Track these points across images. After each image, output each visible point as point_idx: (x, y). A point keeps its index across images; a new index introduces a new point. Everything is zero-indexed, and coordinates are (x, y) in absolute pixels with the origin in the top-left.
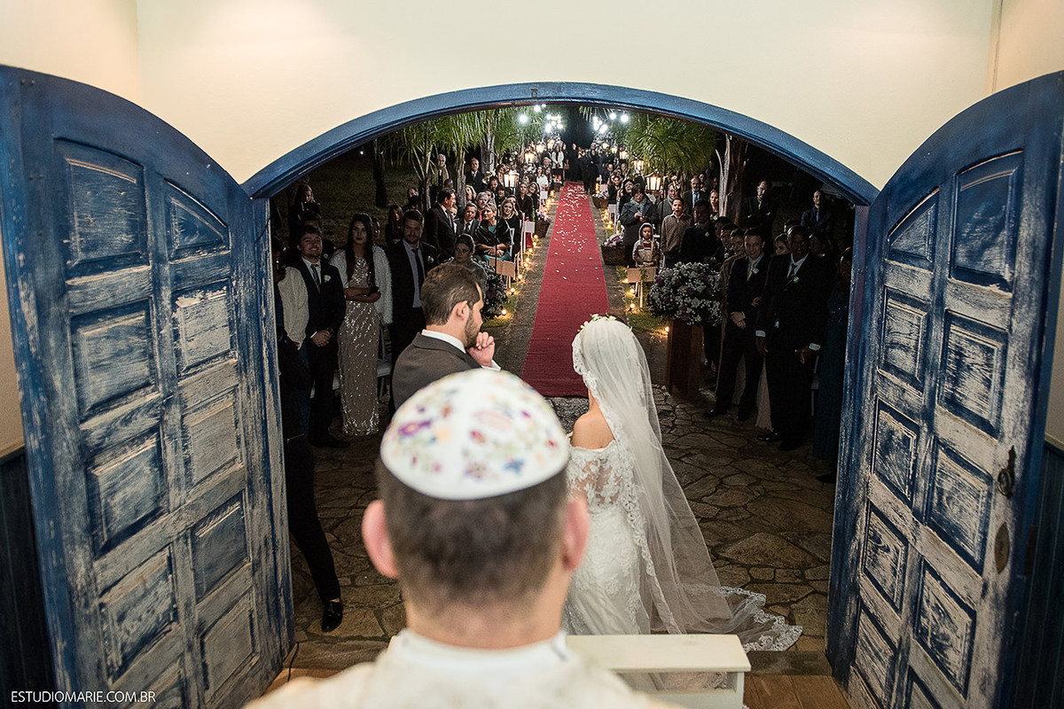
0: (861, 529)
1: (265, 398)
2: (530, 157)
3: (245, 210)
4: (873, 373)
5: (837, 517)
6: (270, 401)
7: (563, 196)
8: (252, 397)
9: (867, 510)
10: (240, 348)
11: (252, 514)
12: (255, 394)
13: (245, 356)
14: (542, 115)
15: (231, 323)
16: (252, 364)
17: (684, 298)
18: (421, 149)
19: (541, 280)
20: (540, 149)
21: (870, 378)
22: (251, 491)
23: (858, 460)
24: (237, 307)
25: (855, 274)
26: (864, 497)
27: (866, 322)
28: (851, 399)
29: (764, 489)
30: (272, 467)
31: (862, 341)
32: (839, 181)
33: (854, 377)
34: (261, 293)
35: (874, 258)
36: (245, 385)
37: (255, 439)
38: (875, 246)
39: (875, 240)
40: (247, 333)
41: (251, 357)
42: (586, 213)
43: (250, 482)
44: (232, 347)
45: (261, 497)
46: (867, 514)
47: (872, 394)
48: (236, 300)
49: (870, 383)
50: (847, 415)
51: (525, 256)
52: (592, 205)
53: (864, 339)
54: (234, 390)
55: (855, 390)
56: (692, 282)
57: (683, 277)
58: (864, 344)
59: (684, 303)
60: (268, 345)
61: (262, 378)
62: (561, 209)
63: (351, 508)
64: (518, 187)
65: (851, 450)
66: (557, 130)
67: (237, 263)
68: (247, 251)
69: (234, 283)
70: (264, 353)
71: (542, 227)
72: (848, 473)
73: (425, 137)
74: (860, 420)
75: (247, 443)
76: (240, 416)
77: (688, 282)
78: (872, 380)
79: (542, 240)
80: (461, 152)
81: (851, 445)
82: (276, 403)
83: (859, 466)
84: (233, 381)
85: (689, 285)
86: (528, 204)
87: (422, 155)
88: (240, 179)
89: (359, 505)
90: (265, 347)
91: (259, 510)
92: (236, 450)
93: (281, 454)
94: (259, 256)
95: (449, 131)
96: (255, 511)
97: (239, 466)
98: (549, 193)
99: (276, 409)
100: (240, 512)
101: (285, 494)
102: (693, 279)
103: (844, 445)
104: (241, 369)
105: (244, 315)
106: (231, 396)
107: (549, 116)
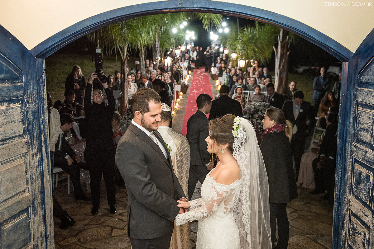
0: (347, 225)
1: (42, 160)
2: (178, 52)
3: (32, 63)
4: (351, 145)
5: (334, 221)
6: (45, 162)
7: (195, 74)
8: (35, 159)
9: (349, 215)
10: (28, 134)
11: (34, 220)
12: (37, 158)
13: (31, 138)
14: (184, 30)
15: (23, 120)
16: (36, 142)
17: (257, 120)
18: (122, 46)
19: (184, 114)
20: (183, 48)
21: (350, 148)
22: (34, 208)
23: (344, 190)
24: (27, 112)
25: (342, 97)
26: (348, 208)
27: (347, 120)
28: (340, 160)
29: (298, 214)
30: (46, 196)
31: (345, 129)
32: (333, 49)
33: (342, 149)
34: (41, 107)
35: (351, 87)
36: (31, 153)
37: (37, 181)
38: (351, 81)
39: (351, 78)
40: (33, 126)
41: (35, 139)
42: (207, 82)
43: (33, 203)
44: (24, 133)
45: (40, 211)
46: (349, 217)
47: (351, 155)
48: (27, 109)
49: (349, 150)
50: (339, 168)
51: (176, 102)
52: (210, 78)
53: (347, 129)
54: (25, 155)
55: (342, 155)
56: (261, 112)
57: (256, 109)
58: (346, 131)
59: (257, 122)
60: (45, 134)
61: (41, 150)
62: (194, 80)
63: (86, 225)
64: (172, 67)
65: (341, 186)
66: (192, 40)
67: (27, 90)
68: (33, 84)
69: (26, 100)
70: (42, 138)
71: (184, 88)
72: (339, 197)
73: (124, 40)
74: (345, 169)
75: (32, 183)
76: (28, 168)
77: (259, 112)
78: (351, 149)
79: (185, 95)
80: (143, 49)
81: (341, 183)
82: (48, 164)
83: (344, 193)
84: (25, 150)
85: (260, 113)
86: (177, 76)
87: (122, 49)
88: (30, 47)
89: (90, 223)
90: (43, 135)
91: (38, 218)
92: (25, 186)
93: (51, 190)
94: (40, 88)
95: (136, 37)
96: (36, 219)
97: (27, 194)
98: (188, 72)
99: (48, 167)
100: (28, 218)
101: (52, 211)
102: (262, 110)
103: (337, 184)
104: (29, 144)
105: (31, 117)
106: (23, 158)
107: (188, 32)
